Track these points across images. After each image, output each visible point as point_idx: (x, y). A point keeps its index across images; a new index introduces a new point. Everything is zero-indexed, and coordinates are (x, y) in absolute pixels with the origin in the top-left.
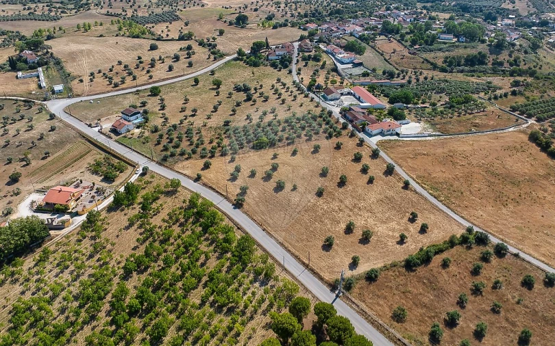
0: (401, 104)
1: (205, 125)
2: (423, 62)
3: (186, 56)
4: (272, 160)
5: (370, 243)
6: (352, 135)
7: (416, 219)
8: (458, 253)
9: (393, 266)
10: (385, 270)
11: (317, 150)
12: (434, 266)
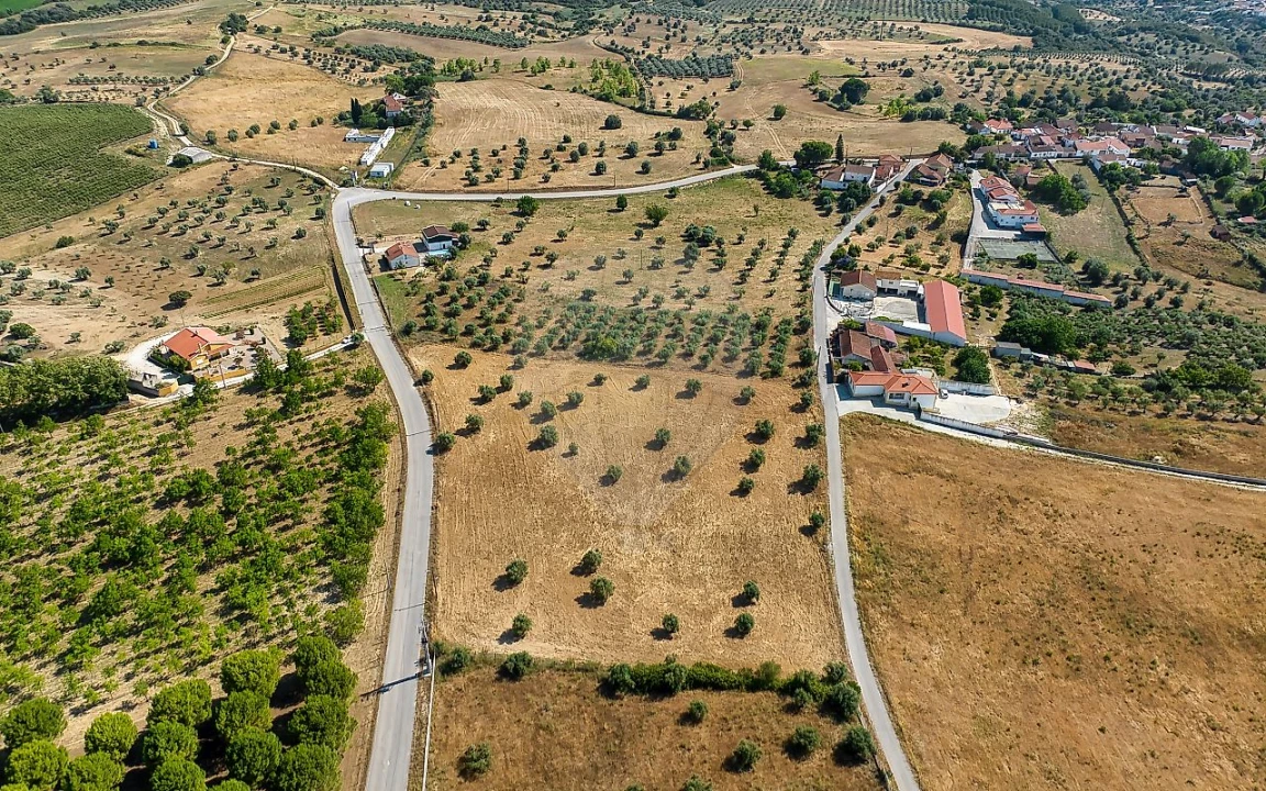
0: (1017, 346)
1: (545, 290)
2: (1238, 264)
3: (654, 151)
4: (589, 385)
5: (599, 608)
6: (803, 383)
7: (754, 604)
8: (754, 707)
9: (585, 669)
10: (558, 670)
11: (691, 391)
12: (667, 710)
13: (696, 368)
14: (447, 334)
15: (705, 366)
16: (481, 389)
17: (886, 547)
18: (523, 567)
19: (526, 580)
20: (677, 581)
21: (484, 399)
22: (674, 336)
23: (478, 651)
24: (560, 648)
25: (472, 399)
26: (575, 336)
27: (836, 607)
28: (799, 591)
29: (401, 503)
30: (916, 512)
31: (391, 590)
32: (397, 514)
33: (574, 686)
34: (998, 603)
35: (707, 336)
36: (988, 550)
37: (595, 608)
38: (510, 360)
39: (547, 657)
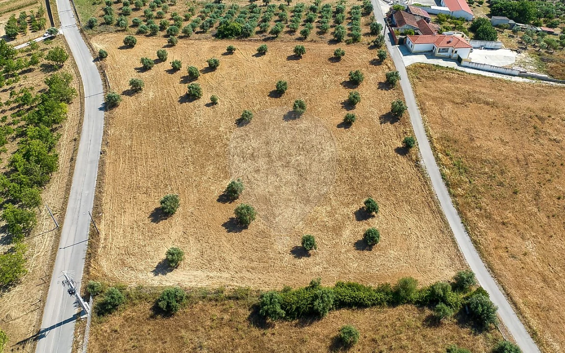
4: (223, 55)
5: (244, 231)
6: (376, 45)
7: (373, 216)
8: (398, 323)
9: (237, 297)
10: (210, 300)
11: (298, 55)
12: (317, 334)
13: (300, 39)
14: (120, 27)
15: (306, 38)
16: (142, 60)
17: (463, 160)
18: (175, 200)
19: (179, 210)
20: (307, 201)
21: (146, 67)
22: (280, 21)
23: (134, 285)
24: (211, 275)
25: (136, 69)
26: (211, 24)
27: (441, 213)
28: (408, 202)
29: (75, 150)
30: (477, 131)
31: (59, 229)
32: (72, 159)
33: (226, 317)
34: (559, 198)
35: (302, 20)
36: (536, 156)
37: (240, 231)
38: (165, 42)
39: (200, 285)
